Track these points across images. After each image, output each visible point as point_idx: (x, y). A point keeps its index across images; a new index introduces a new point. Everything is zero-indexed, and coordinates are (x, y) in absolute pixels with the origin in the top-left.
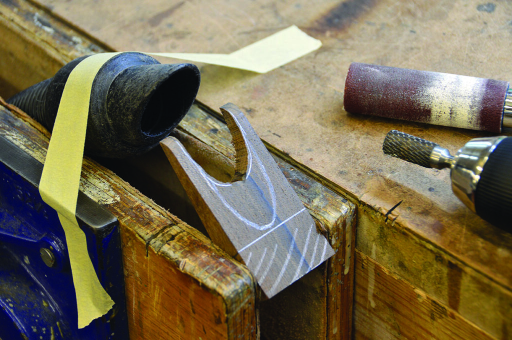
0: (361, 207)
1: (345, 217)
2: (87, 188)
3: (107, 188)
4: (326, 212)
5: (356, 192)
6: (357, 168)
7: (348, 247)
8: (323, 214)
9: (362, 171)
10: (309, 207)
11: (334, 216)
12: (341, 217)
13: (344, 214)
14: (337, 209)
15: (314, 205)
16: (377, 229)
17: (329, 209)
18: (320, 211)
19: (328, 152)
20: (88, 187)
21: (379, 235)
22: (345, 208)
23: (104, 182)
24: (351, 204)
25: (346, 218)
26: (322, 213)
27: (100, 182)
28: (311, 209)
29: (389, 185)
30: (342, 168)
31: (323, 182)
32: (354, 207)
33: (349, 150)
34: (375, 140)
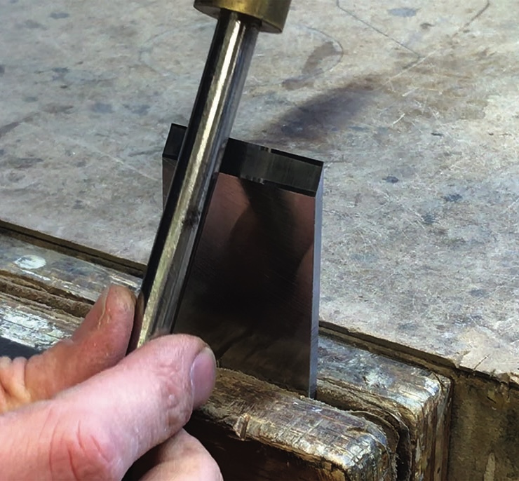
0: (461, 381)
1: (436, 402)
2: (7, 330)
3: (46, 327)
4: (399, 393)
5: (447, 354)
6: (431, 318)
7: (438, 472)
8: (393, 398)
9: (443, 322)
10: (360, 388)
11: (416, 399)
12: (429, 399)
13: (433, 394)
14: (418, 386)
15: (371, 383)
16: (499, 421)
17: (402, 389)
18: (386, 394)
19: (363, 300)
20: (8, 328)
21: (505, 434)
22: (432, 385)
23: (36, 320)
24: (440, 377)
25: (438, 403)
26: (392, 396)
27: (30, 320)
28: (365, 392)
29: (504, 337)
30: (402, 320)
31: (370, 348)
32: (447, 382)
33: (403, 293)
34: (445, 276)
